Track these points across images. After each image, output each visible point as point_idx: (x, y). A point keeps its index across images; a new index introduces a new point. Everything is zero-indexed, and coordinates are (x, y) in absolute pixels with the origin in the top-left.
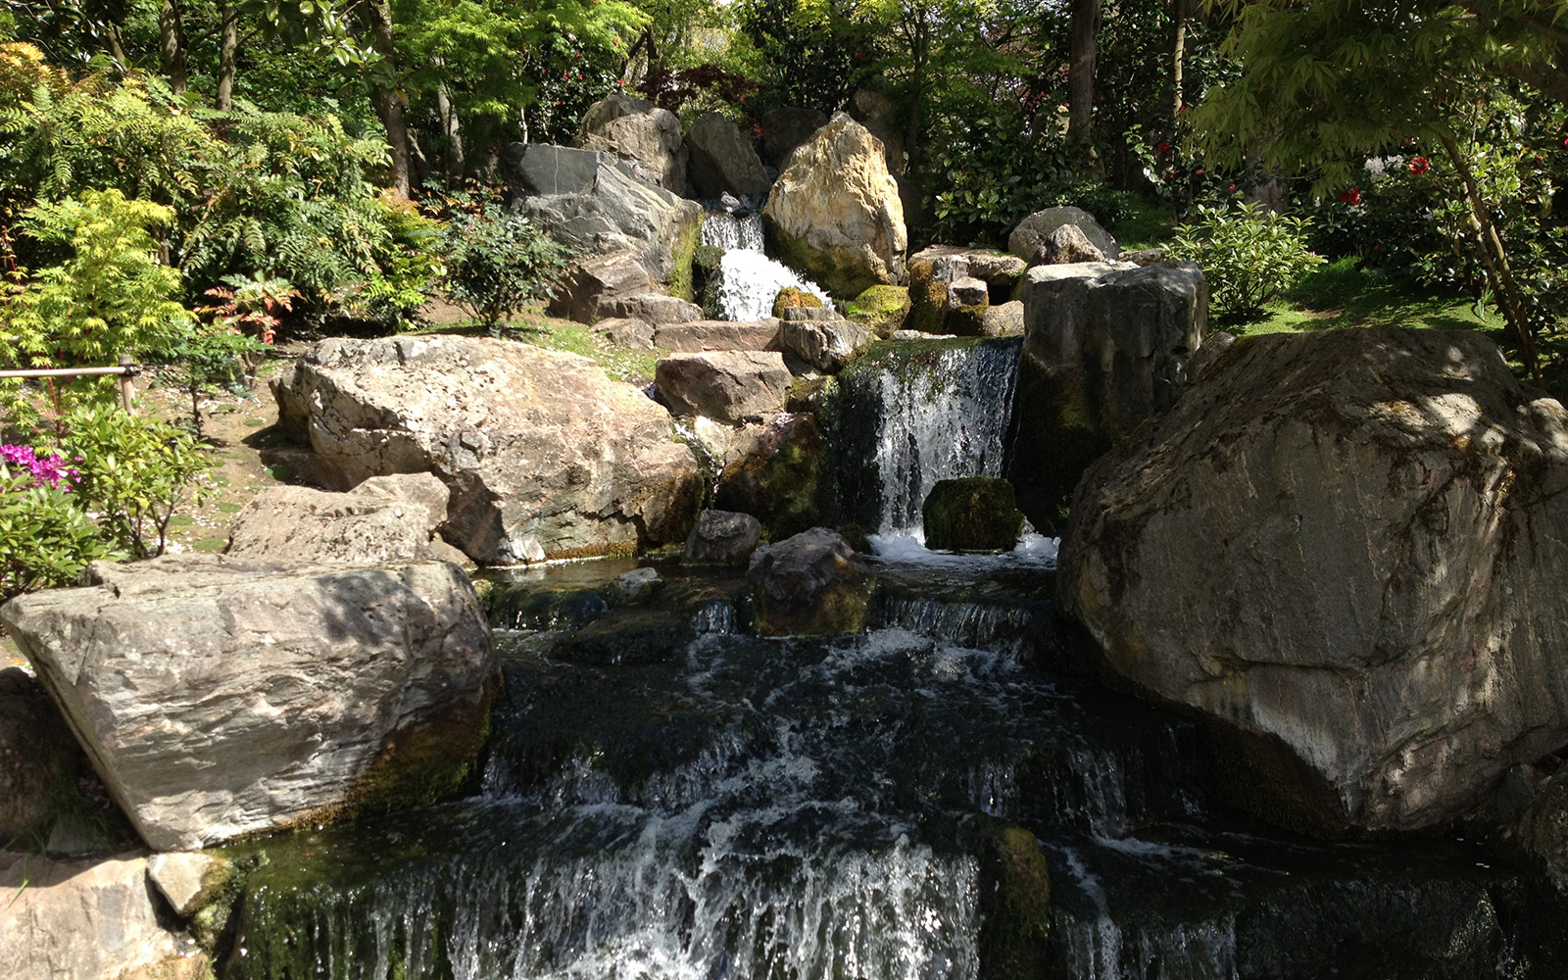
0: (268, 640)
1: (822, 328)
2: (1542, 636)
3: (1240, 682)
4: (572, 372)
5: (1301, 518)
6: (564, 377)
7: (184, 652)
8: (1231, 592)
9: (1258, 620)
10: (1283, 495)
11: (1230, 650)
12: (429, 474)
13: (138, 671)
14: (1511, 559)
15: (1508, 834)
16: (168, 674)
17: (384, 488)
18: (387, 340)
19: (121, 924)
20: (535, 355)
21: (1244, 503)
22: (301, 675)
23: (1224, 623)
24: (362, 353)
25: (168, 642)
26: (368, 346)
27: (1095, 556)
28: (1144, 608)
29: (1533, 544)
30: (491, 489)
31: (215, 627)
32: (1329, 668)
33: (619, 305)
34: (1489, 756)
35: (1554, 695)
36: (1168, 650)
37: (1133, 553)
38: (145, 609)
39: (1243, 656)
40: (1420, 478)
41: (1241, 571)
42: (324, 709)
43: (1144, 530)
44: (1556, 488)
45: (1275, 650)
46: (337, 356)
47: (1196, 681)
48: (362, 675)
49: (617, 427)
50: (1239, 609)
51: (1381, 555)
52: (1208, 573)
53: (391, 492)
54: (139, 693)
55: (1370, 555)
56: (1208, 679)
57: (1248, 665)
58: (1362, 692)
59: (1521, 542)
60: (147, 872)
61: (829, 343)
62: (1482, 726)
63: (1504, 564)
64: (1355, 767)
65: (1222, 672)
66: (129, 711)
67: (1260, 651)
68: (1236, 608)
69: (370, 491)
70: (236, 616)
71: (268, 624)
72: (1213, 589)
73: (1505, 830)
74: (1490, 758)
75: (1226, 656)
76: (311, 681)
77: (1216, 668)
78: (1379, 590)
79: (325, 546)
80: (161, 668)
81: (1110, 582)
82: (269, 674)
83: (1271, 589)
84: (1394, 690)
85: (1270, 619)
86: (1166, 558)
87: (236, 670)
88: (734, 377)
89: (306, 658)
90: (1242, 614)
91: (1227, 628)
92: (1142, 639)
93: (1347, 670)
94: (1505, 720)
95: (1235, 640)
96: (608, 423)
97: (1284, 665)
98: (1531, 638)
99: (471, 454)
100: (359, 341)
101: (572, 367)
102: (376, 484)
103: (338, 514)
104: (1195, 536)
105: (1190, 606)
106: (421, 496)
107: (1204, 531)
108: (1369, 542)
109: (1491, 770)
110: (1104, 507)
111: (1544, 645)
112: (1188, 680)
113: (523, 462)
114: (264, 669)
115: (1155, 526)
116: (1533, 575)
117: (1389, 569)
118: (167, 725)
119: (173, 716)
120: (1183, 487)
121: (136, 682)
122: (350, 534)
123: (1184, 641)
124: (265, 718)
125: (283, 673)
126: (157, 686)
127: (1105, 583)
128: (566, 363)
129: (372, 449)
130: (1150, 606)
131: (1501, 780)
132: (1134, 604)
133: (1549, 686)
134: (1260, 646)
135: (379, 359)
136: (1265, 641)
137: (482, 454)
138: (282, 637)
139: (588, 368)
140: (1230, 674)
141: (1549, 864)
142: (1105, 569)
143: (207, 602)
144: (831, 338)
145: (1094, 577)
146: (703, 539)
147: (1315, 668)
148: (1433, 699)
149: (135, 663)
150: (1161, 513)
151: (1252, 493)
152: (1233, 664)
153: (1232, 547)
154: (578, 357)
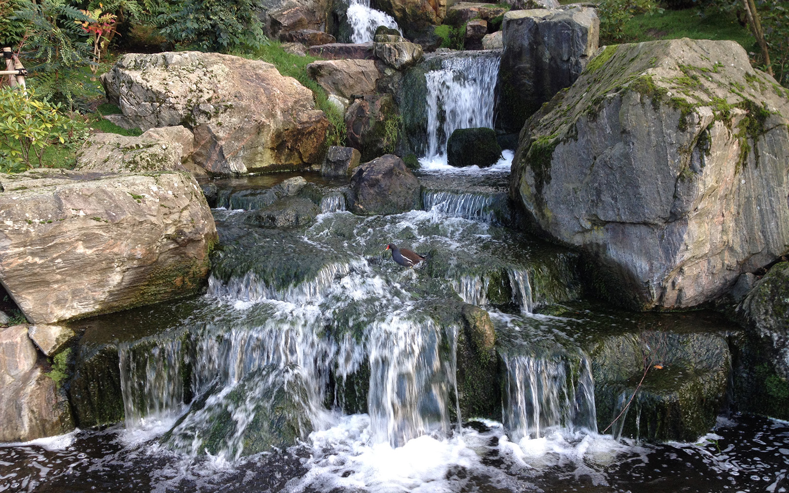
0: (82, 214)
1: (395, 46)
2: (760, 206)
3: (601, 233)
4: (260, 71)
5: (633, 144)
6: (256, 74)
7: (37, 221)
8: (596, 185)
9: (610, 199)
10: (624, 131)
11: (596, 215)
12: (182, 127)
13: (12, 231)
14: (744, 165)
15: (737, 309)
16: (28, 232)
17: (158, 134)
18: (159, 55)
19: (16, 361)
20: (241, 62)
21: (604, 136)
22: (101, 232)
23: (593, 201)
24: (146, 61)
25: (27, 215)
26: (148, 57)
27: (528, 168)
28: (553, 194)
29: (757, 156)
30: (216, 134)
31: (52, 207)
32: (645, 224)
33: (290, 35)
34: (729, 269)
35: (765, 236)
36: (564, 216)
37: (548, 165)
38: (14, 198)
39: (602, 218)
40: (697, 121)
41: (602, 173)
42: (116, 250)
43: (553, 153)
44: (771, 126)
45: (618, 215)
46: (133, 64)
47: (579, 232)
48: (136, 232)
49: (285, 102)
50: (600, 193)
51: (675, 163)
52: (586, 175)
53: (161, 136)
54: (13, 242)
55: (669, 163)
56: (584, 231)
57: (605, 223)
58: (663, 235)
59: (751, 155)
60: (28, 335)
61: (399, 54)
62: (727, 254)
63: (741, 167)
64: (659, 274)
65: (592, 227)
66: (8, 251)
67: (611, 216)
68: (599, 193)
69: (150, 136)
70: (63, 201)
71: (81, 205)
72: (588, 184)
73: (735, 307)
74: (730, 270)
75: (594, 218)
76: (106, 235)
77: (588, 225)
78: (673, 182)
79: (124, 165)
80: (24, 229)
81: (536, 181)
82: (83, 232)
83: (617, 182)
84: (679, 234)
85: (616, 198)
86: (564, 167)
87: (64, 230)
88: (348, 74)
89: (103, 223)
90: (602, 196)
91: (595, 204)
92: (552, 211)
93: (656, 225)
94: (739, 250)
95: (599, 211)
96: (279, 99)
97: (623, 223)
98: (754, 206)
99: (204, 116)
100: (145, 55)
101: (261, 68)
102: (154, 132)
103: (132, 148)
104: (579, 155)
105: (576, 193)
106: (179, 138)
107: (584, 152)
108: (669, 157)
109: (731, 276)
110: (535, 140)
111: (761, 210)
112: (574, 231)
113: (233, 119)
114: (80, 229)
115: (559, 150)
116: (756, 173)
117: (679, 170)
118: (30, 259)
119: (33, 254)
120: (574, 129)
121: (11, 236)
122: (138, 159)
123: (572, 211)
124: (83, 255)
125: (91, 231)
126: (22, 239)
127: (533, 182)
128: (258, 66)
129: (153, 113)
130: (556, 193)
131: (735, 283)
132: (548, 192)
133: (763, 232)
134: (611, 213)
135: (155, 64)
136: (614, 211)
137: (210, 116)
138: (89, 212)
139: (270, 69)
140: (595, 228)
141: (758, 325)
142: (533, 174)
143: (48, 193)
144: (400, 52)
145: (528, 178)
146: (331, 162)
147: (639, 223)
148: (700, 240)
149: (10, 226)
150: (562, 143)
151: (608, 131)
152: (597, 222)
153: (597, 160)
154: (264, 63)
